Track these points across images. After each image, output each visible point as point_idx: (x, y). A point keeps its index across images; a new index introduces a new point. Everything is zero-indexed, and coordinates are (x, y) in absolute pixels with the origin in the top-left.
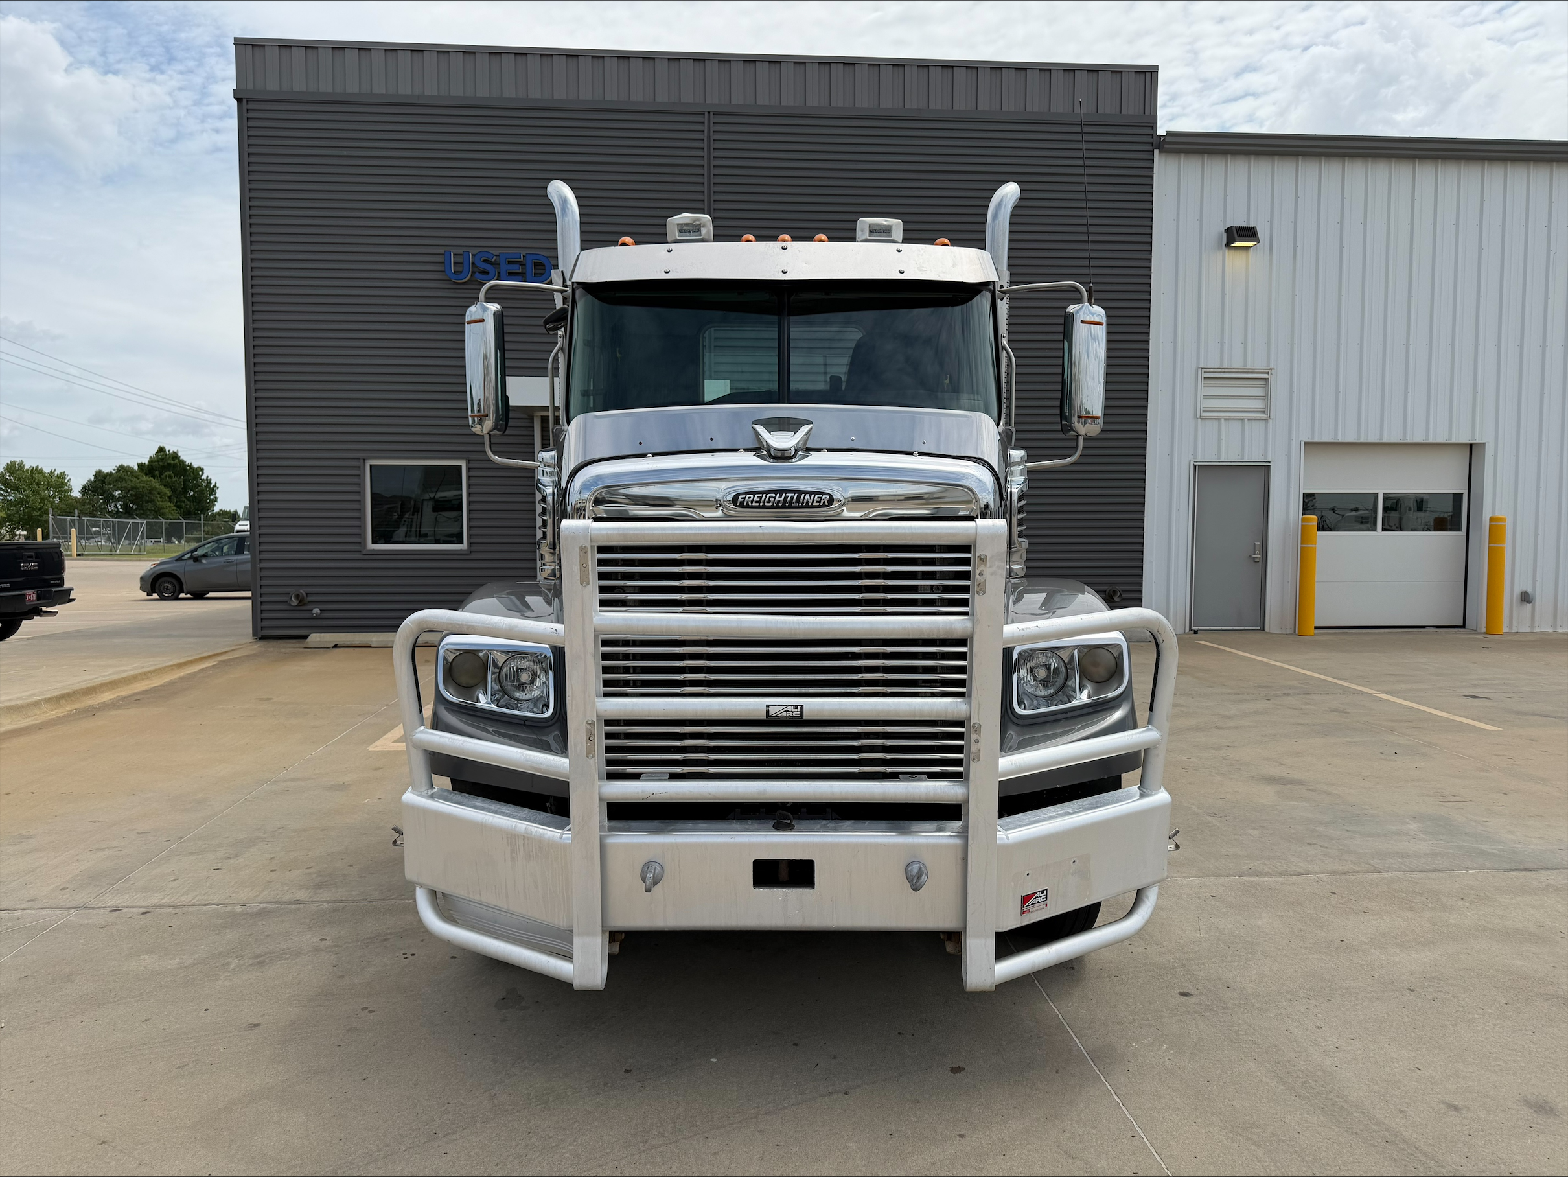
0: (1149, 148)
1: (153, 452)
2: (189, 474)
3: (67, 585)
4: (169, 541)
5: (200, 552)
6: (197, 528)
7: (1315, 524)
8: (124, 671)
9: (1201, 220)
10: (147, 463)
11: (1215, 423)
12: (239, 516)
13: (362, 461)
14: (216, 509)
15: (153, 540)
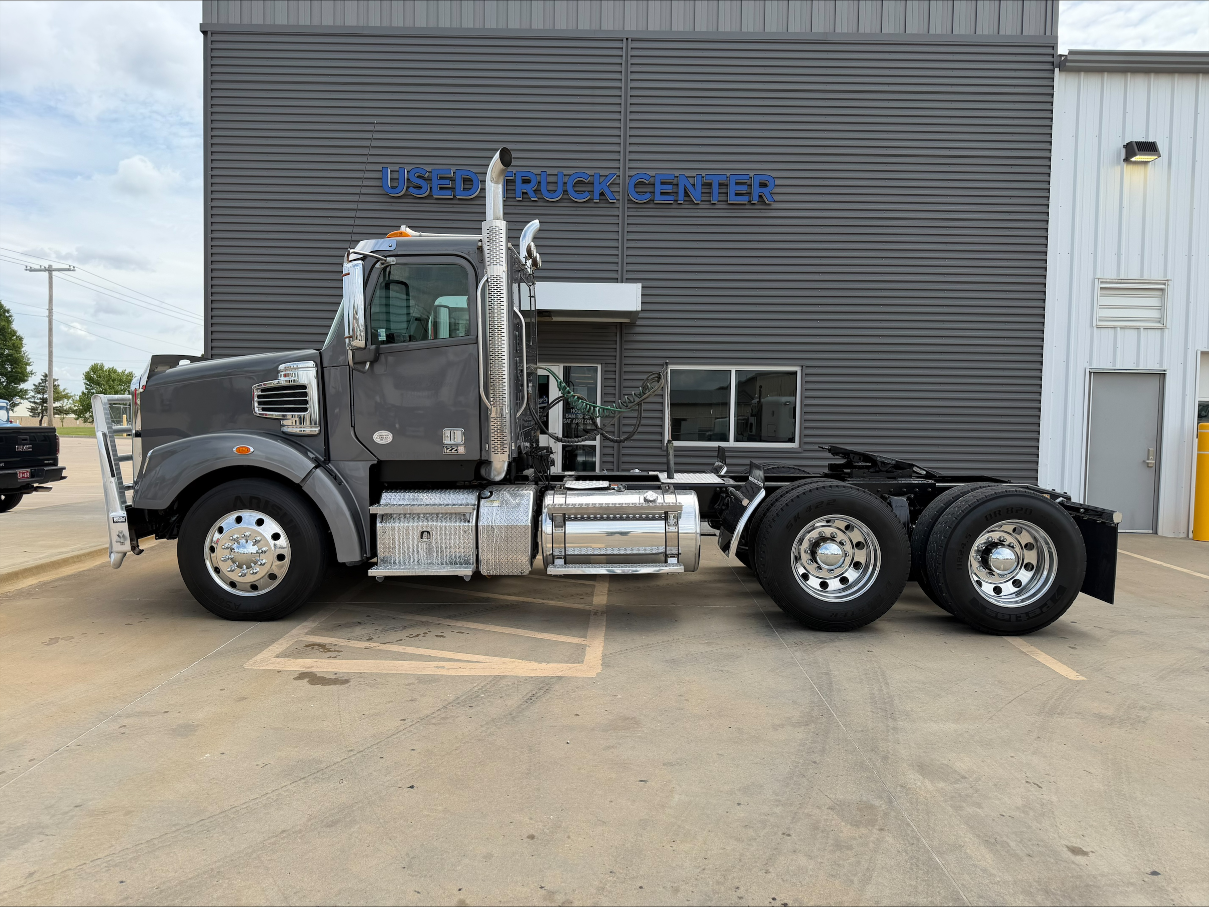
0: (1049, 67)
3: (60, 465)
8: (62, 553)
9: (1100, 136)
11: (1111, 331)
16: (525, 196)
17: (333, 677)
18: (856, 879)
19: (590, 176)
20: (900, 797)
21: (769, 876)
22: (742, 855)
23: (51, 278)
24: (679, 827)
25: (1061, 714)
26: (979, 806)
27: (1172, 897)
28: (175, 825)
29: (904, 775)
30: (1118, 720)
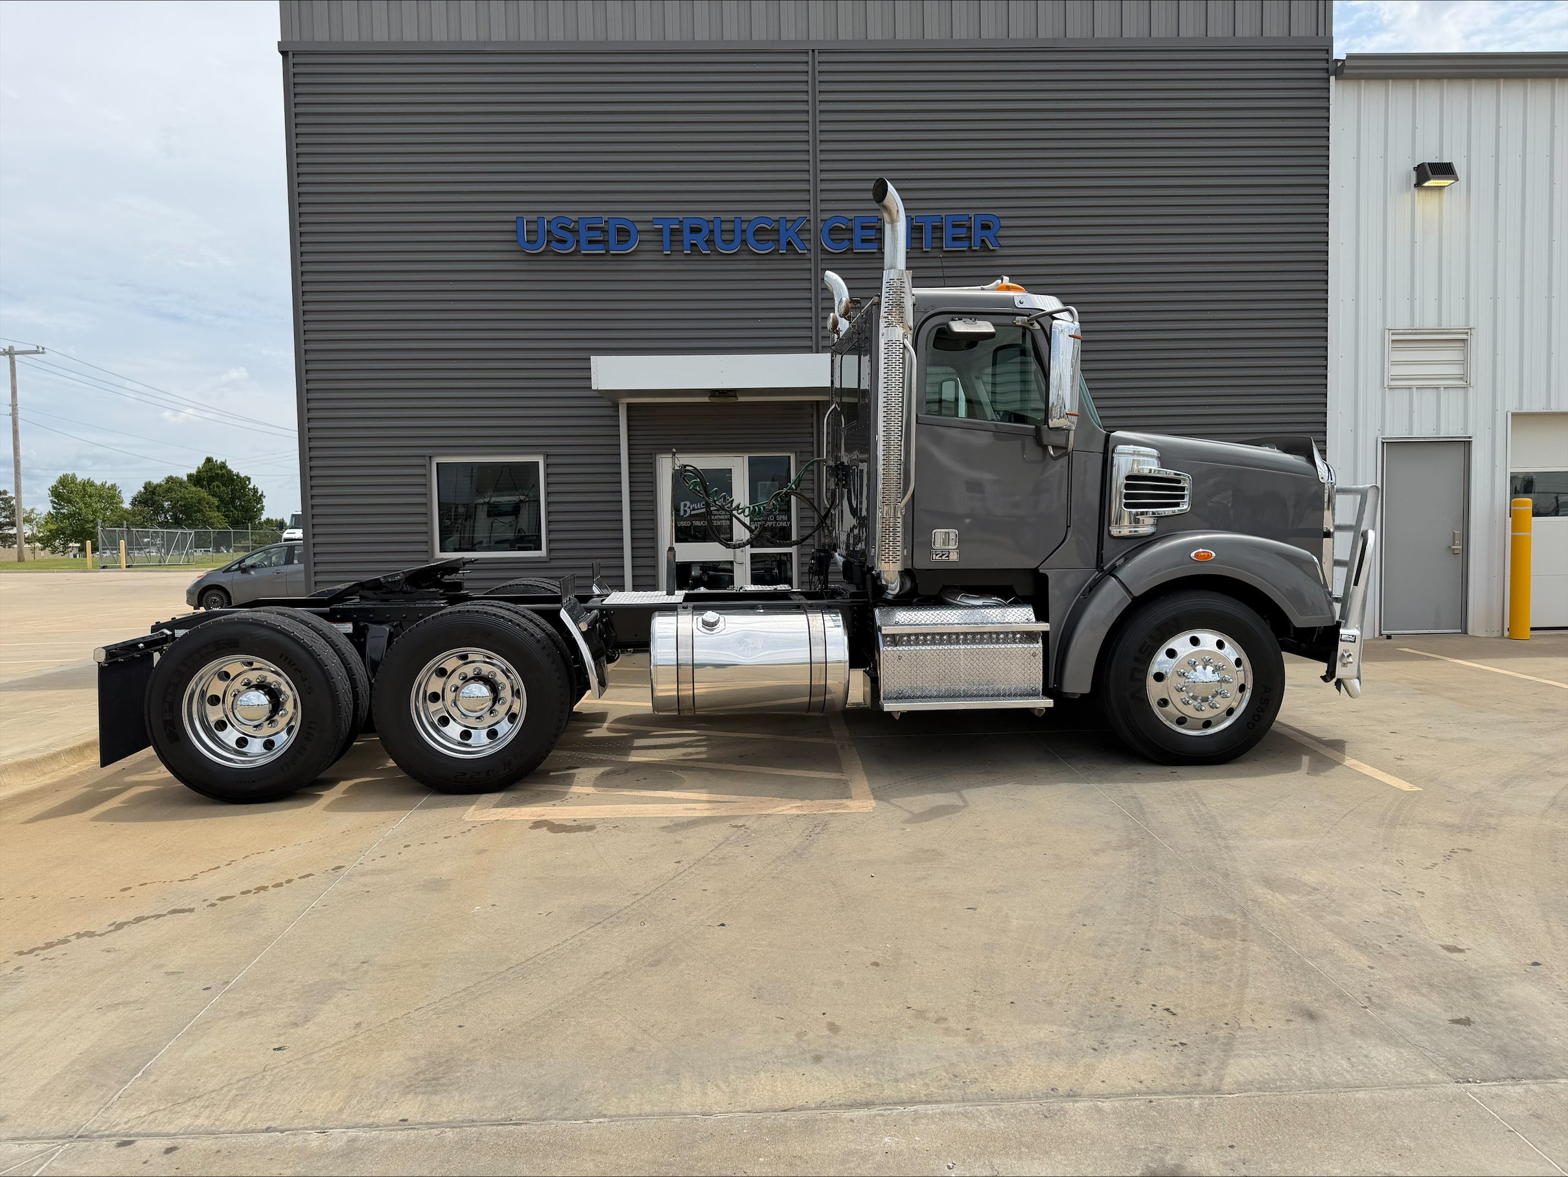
0: (1323, 75)
1: (201, 462)
2: (237, 484)
4: (218, 551)
5: (249, 562)
6: (244, 536)
7: (1530, 508)
9: (1385, 158)
10: (195, 473)
11: (1406, 393)
12: (285, 524)
13: (428, 458)
14: (263, 518)
15: (203, 550)
16: (694, 248)
17: (575, 824)
18: (1232, 985)
19: (775, 221)
20: (1253, 911)
21: (1141, 986)
22: (1105, 969)
23: (13, 363)
24: (1029, 948)
25: (1404, 824)
26: (1340, 914)
27: (1558, 983)
28: (485, 974)
29: (1251, 890)
30: (1466, 827)
